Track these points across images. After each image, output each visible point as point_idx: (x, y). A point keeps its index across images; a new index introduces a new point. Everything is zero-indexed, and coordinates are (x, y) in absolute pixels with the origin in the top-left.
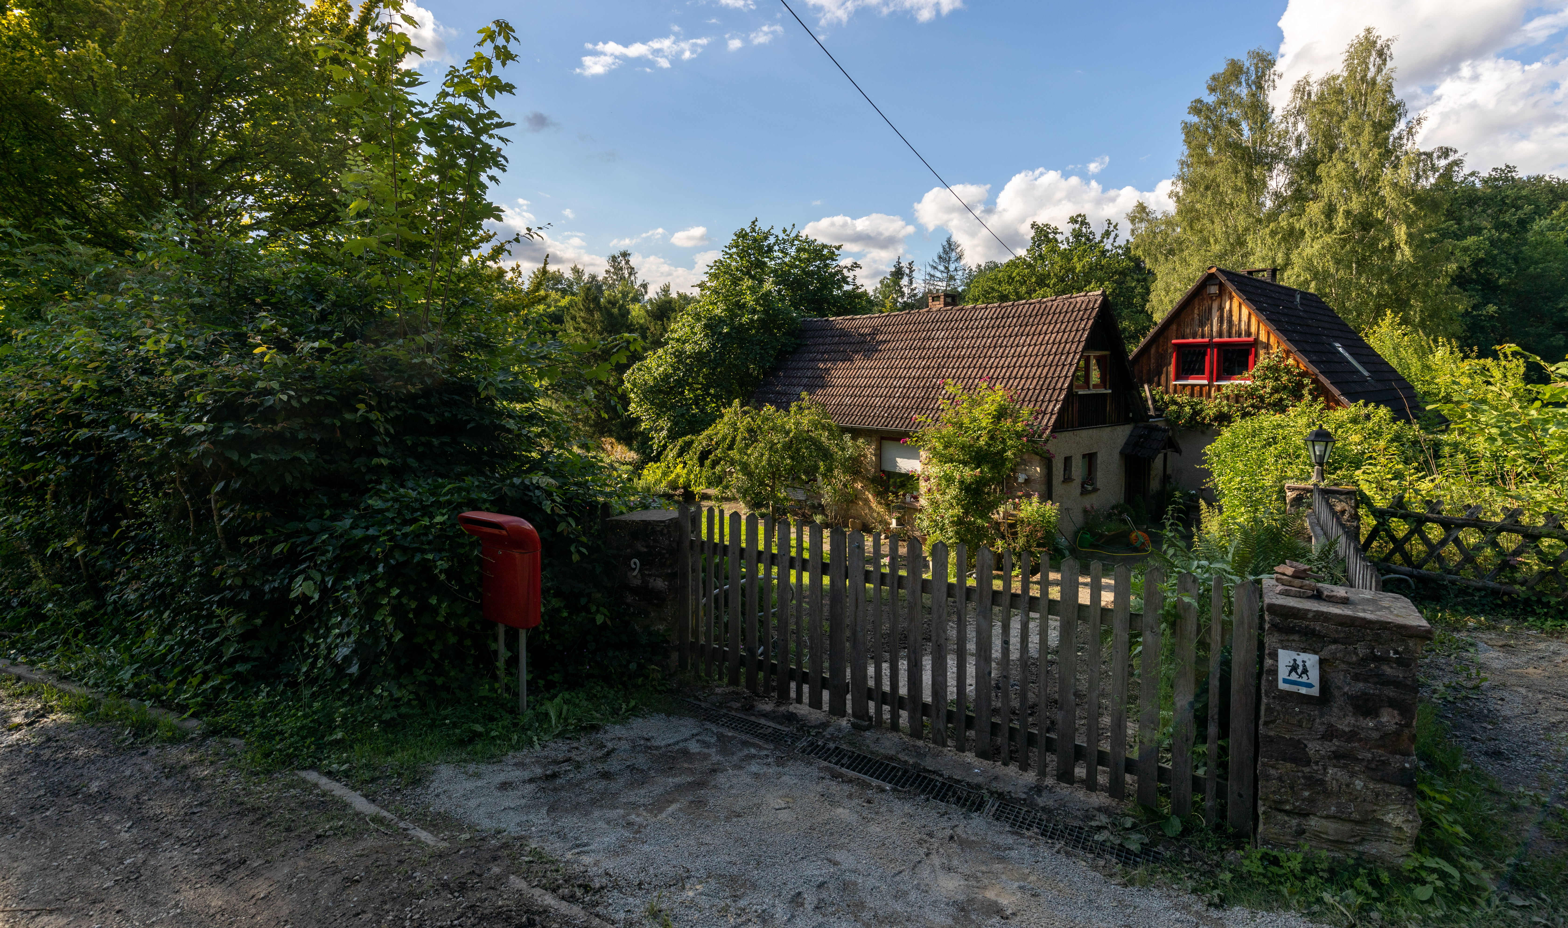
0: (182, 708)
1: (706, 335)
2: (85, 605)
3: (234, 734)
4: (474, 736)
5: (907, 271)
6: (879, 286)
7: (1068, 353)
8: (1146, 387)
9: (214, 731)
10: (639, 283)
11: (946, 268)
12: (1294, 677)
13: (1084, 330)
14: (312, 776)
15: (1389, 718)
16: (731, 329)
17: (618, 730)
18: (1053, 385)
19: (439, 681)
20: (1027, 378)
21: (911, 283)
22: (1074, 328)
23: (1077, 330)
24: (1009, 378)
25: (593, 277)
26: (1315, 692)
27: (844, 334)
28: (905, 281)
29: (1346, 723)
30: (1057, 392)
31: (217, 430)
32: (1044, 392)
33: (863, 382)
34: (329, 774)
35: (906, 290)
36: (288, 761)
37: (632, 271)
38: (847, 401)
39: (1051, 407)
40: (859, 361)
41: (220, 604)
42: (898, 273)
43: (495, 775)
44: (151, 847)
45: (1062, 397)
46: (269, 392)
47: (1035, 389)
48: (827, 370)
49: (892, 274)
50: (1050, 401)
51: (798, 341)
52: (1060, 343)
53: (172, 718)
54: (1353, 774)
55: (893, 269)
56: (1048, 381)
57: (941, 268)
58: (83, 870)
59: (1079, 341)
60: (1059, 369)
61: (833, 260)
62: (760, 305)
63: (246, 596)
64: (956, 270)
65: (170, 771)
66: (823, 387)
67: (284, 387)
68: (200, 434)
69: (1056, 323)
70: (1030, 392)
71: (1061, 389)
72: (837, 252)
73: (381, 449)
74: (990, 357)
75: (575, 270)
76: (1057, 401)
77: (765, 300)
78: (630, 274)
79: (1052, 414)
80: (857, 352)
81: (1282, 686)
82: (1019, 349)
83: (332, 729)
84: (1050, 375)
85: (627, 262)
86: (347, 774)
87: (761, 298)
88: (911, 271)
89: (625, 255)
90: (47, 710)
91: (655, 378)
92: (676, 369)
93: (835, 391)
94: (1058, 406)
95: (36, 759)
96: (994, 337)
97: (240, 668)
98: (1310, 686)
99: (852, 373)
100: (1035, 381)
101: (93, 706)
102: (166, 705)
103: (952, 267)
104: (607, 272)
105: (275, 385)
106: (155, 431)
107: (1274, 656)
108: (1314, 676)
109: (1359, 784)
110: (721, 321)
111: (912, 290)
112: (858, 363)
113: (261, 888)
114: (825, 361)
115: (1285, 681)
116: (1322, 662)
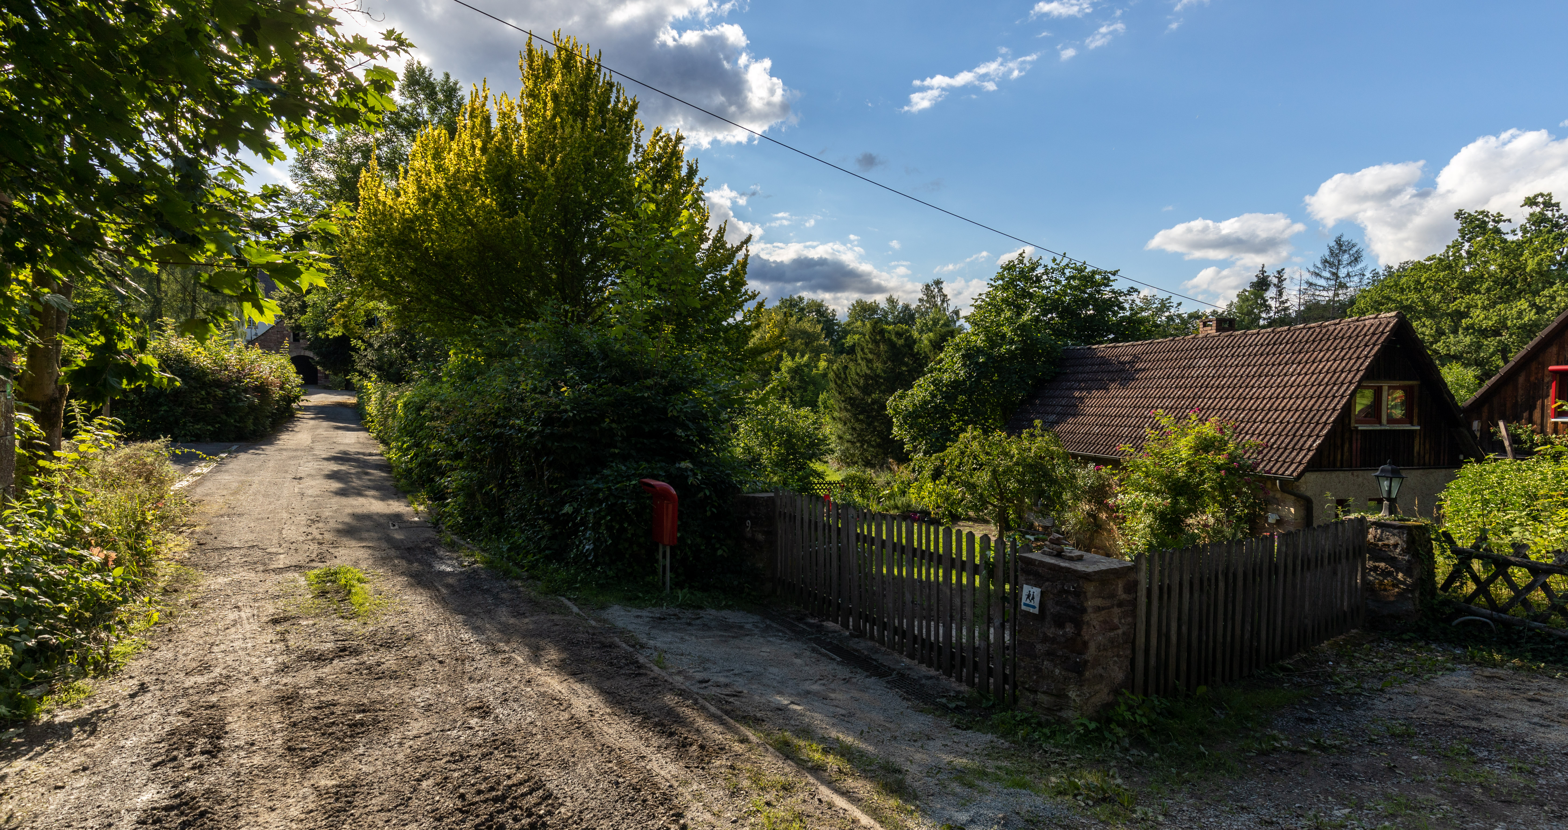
0: (523, 567)
1: (964, 365)
2: (496, 519)
3: (539, 580)
4: (638, 597)
5: (1275, 281)
6: (1235, 300)
7: (1342, 383)
8: (1501, 424)
9: (532, 577)
10: (951, 309)
11: (1335, 275)
12: (1028, 602)
13: (1366, 357)
14: (563, 599)
15: (1069, 629)
16: (987, 359)
17: (713, 612)
18: (1317, 418)
19: (629, 570)
20: (1289, 410)
21: (1280, 294)
22: (1355, 355)
23: (1358, 358)
24: (1269, 410)
25: (906, 307)
26: (1036, 611)
27: (1104, 362)
28: (1271, 293)
29: (1051, 632)
30: (1320, 426)
31: (543, 430)
32: (1305, 426)
33: (1114, 411)
34: (569, 599)
35: (1273, 304)
36: (555, 592)
37: (944, 299)
38: (1096, 430)
39: (1309, 443)
40: (1114, 390)
41: (542, 519)
42: (1262, 284)
43: (635, 612)
44: (497, 605)
45: (1324, 432)
46: (566, 411)
47: (1295, 422)
48: (1081, 399)
49: (1253, 285)
50: (1309, 436)
51: (1057, 370)
52: (1335, 372)
53: (518, 570)
54: (1055, 666)
55: (1255, 280)
56: (1312, 414)
57: (1327, 274)
58: (475, 607)
59: (1358, 370)
60: (1328, 401)
61: (1107, 285)
62: (1018, 336)
63: (553, 517)
64: (1348, 275)
65: (512, 587)
66: (1075, 415)
67: (573, 409)
68: (536, 432)
69: (1335, 349)
70: (1290, 426)
71: (1325, 423)
72: (1112, 278)
73: (619, 444)
74: (1253, 387)
75: (890, 300)
76: (1318, 436)
77: (1022, 330)
78: (943, 301)
79: (1309, 450)
80: (1114, 381)
81: (1023, 607)
82: (1286, 378)
83: (576, 582)
84: (1316, 407)
85: (940, 290)
86: (575, 600)
87: (1018, 328)
88: (1281, 280)
89: (938, 283)
90: (476, 562)
91: (914, 405)
92: (934, 396)
93: (1086, 420)
94: (1318, 442)
95: (469, 577)
96: (1261, 365)
97: (547, 552)
98: (1034, 607)
99: (1106, 402)
100: (1298, 414)
101: (492, 562)
102: (517, 564)
103: (1342, 272)
104: (921, 300)
105: (568, 407)
106: (520, 430)
107: (1022, 588)
108: (1036, 602)
109: (1057, 671)
110: (979, 351)
111: (1283, 302)
112: (1113, 392)
113: (526, 620)
114: (1081, 389)
115: (1025, 604)
116: (1042, 593)
